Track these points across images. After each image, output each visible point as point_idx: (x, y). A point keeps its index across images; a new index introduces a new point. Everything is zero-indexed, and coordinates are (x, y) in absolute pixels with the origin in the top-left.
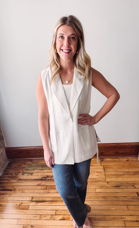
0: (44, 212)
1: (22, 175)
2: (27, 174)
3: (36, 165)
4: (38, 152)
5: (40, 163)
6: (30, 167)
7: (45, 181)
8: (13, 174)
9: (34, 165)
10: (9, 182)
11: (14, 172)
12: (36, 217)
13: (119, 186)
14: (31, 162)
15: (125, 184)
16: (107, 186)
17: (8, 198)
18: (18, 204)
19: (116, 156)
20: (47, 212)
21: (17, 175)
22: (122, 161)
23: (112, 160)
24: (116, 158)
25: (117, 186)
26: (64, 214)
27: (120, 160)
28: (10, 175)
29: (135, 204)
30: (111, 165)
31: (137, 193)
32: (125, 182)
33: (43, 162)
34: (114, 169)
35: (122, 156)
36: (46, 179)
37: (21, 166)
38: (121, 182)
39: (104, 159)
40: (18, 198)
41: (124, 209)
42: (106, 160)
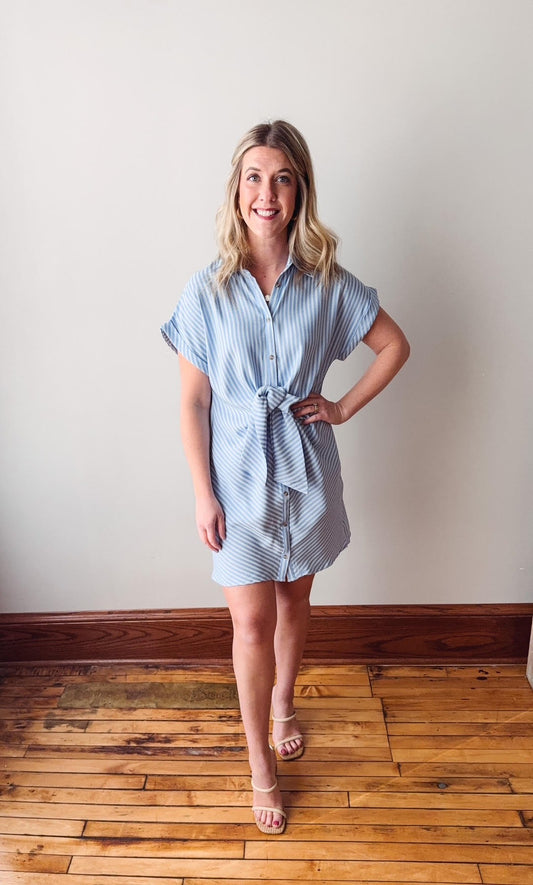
1: (47, 728)
2: (64, 727)
3: (103, 688)
4: (116, 633)
5: (121, 680)
6: (77, 697)
7: (140, 757)
8: (8, 723)
9: (95, 687)
11: (14, 717)
13: (446, 781)
14: (85, 678)
15: (470, 773)
16: (394, 780)
18: (26, 850)
19: (435, 660)
21: (25, 730)
22: (459, 679)
23: (416, 674)
24: (435, 668)
25: (437, 785)
27: (451, 675)
29: (510, 857)
30: (414, 697)
31: (521, 813)
32: (470, 768)
33: (130, 679)
34: (424, 713)
35: (458, 660)
36: (144, 748)
37: (41, 691)
38: (453, 768)
39: (387, 668)
40: (24, 826)
41: (466, 877)
42: (393, 673)
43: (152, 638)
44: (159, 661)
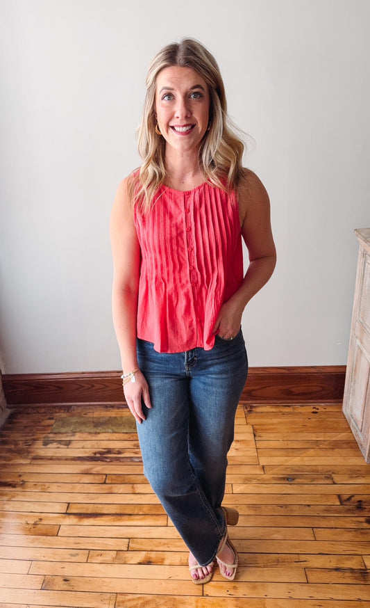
0: (99, 543)
1: (44, 445)
2: (54, 445)
3: (79, 420)
4: (87, 386)
5: (90, 415)
6: (63, 426)
7: (102, 463)
8: (20, 442)
9: (74, 420)
10: (10, 463)
11: (23, 439)
12: (77, 554)
13: (293, 477)
14: (68, 414)
15: (308, 472)
16: (260, 476)
17: (5, 506)
18: (31, 522)
19: (285, 401)
20: (106, 542)
21: (31, 447)
22: (300, 413)
23: (274, 410)
24: (286, 406)
25: (288, 479)
26: (149, 548)
27: (295, 411)
28: (12, 446)
29: (332, 524)
30: (273, 424)
31: (339, 496)
32: (308, 468)
33: (96, 414)
34: (279, 435)
35: (300, 401)
36: (105, 457)
37: (40, 422)
38: (297, 468)
39: (255, 407)
40: (30, 506)
41: (306, 536)
42: (259, 410)
43: (109, 389)
44: (114, 403)
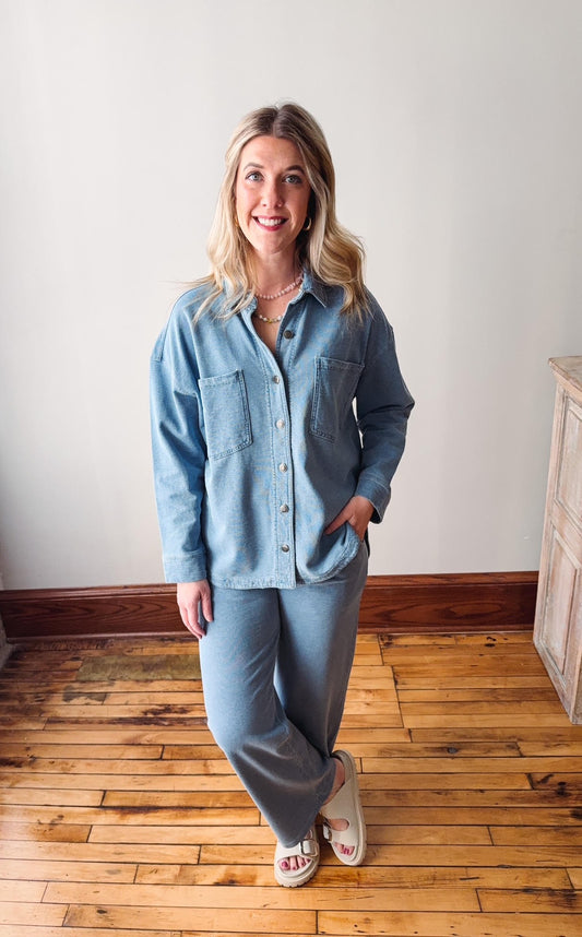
0: (153, 854)
1: (65, 700)
2: (82, 700)
3: (120, 661)
4: (131, 608)
5: (137, 652)
6: (94, 670)
7: (157, 727)
8: (28, 696)
9: (111, 660)
10: (12, 728)
11: (32, 690)
12: (119, 871)
13: (456, 746)
14: (104, 651)
15: (481, 738)
16: (406, 746)
17: (5, 796)
18: (46, 821)
19: (443, 628)
20: (162, 851)
21: (44, 703)
22: (468, 646)
23: (426, 642)
24: (444, 636)
25: (448, 750)
26: (232, 861)
27: (459, 643)
28: (16, 703)
29: (519, 819)
30: (424, 664)
31: (529, 776)
32: (479, 733)
33: (147, 651)
34: (434, 680)
35: (467, 627)
36: (161, 719)
37: (59, 665)
38: (463, 733)
39: (397, 637)
40: (44, 796)
41: (478, 839)
42: (403, 641)
44: (174, 633)
